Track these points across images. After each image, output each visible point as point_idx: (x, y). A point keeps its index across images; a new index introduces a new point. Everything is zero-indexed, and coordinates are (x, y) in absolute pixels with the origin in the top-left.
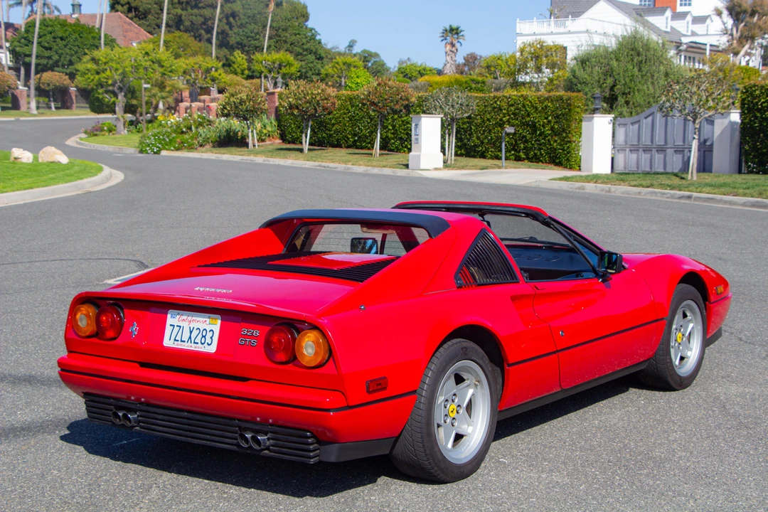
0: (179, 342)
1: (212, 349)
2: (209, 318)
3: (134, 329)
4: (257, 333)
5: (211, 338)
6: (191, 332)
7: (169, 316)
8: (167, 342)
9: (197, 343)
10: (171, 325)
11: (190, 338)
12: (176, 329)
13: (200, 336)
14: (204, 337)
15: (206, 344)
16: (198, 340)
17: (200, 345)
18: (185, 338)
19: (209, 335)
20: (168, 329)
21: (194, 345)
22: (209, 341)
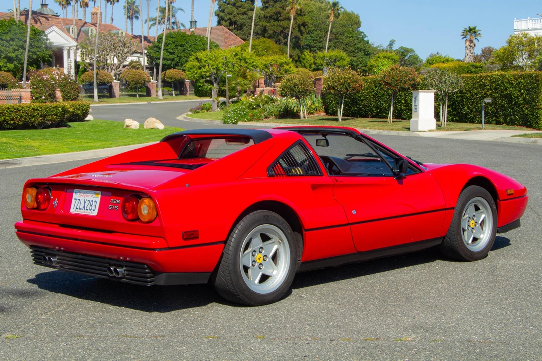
0: (79, 210)
1: (95, 213)
2: (95, 193)
3: (56, 202)
4: (119, 201)
5: (95, 206)
6: (85, 202)
7: (74, 193)
8: (73, 210)
9: (88, 210)
10: (75, 199)
11: (84, 206)
12: (78, 201)
13: (90, 204)
14: (91, 205)
15: (92, 210)
16: (88, 207)
18: (82, 206)
19: (94, 204)
20: (73, 201)
21: (86, 211)
22: (94, 208)
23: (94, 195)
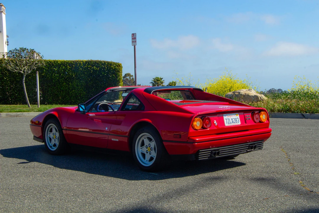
0: (230, 124)
1: (239, 123)
2: (236, 114)
6: (232, 120)
7: (224, 117)
8: (226, 125)
10: (225, 119)
11: (232, 121)
12: (227, 120)
13: (235, 120)
15: (237, 123)
16: (235, 122)
17: (236, 123)
18: (231, 122)
19: (237, 119)
20: (225, 121)
21: (234, 123)
22: (238, 121)
23: (235, 115)
